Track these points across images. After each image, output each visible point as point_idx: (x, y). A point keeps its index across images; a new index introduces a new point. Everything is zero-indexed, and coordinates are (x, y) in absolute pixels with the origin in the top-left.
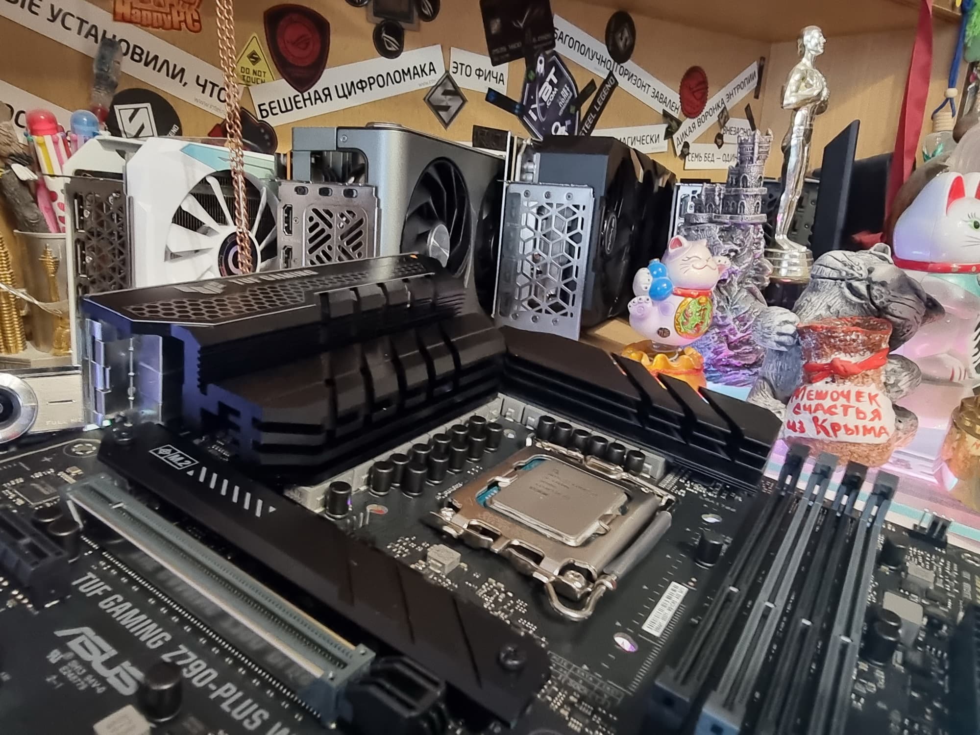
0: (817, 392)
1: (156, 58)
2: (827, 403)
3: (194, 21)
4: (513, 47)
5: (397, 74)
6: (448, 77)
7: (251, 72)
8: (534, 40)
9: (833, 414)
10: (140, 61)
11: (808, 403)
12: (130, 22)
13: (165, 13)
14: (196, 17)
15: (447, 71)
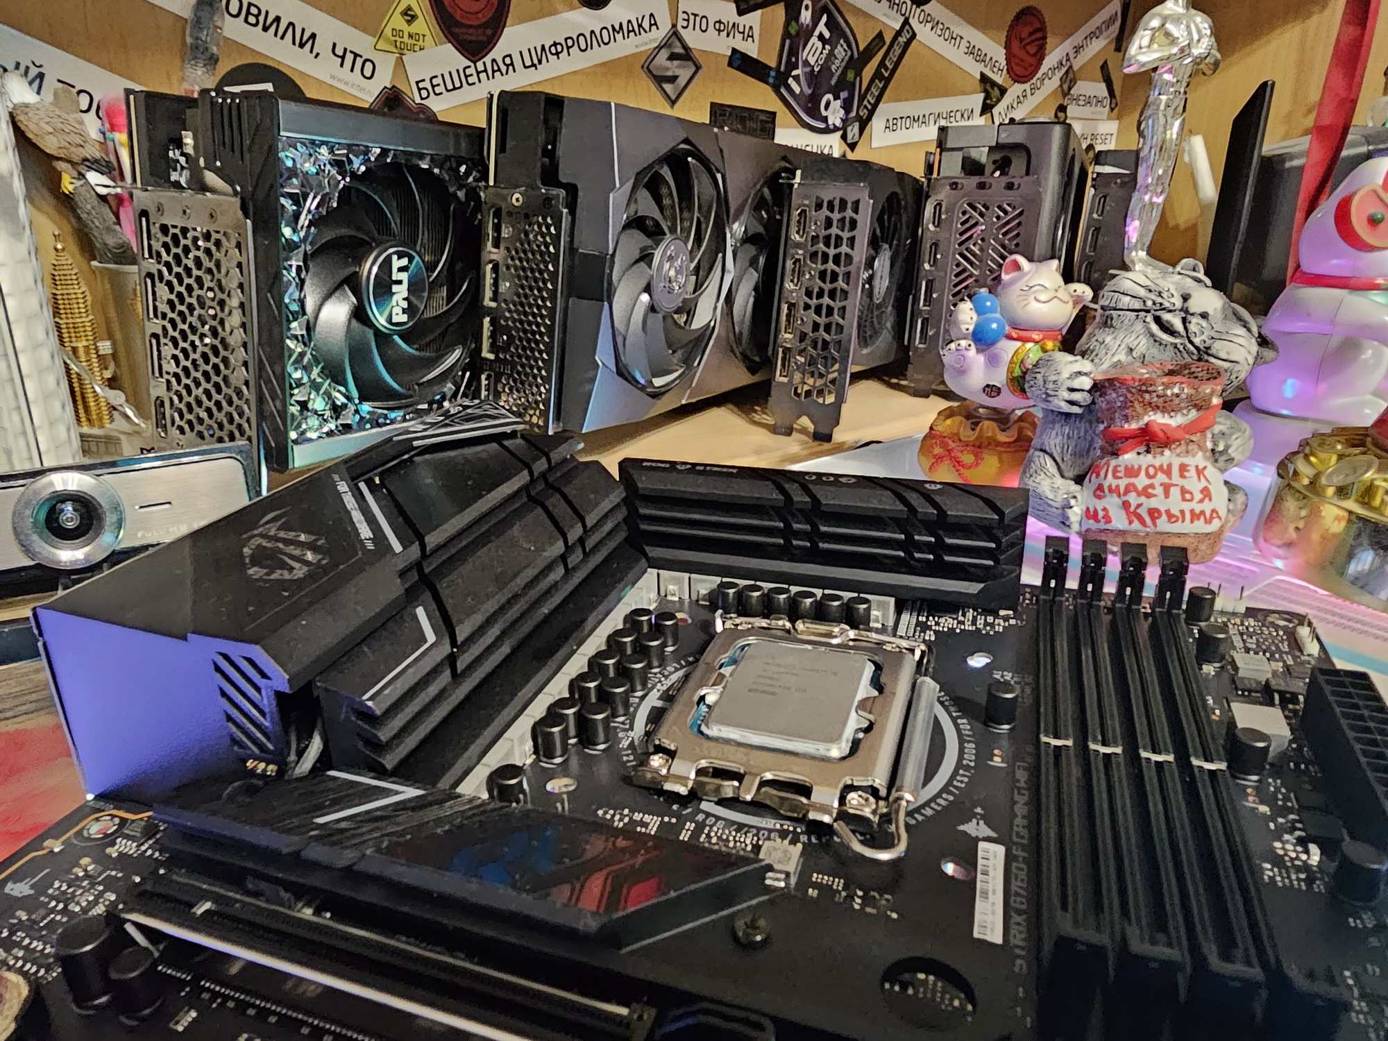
0: (1126, 467)
1: (278, 19)
2: (1141, 481)
5: (605, 32)
6: (675, 34)
7: (406, 35)
9: (1149, 496)
10: (256, 25)
11: (1114, 483)
15: (674, 26)
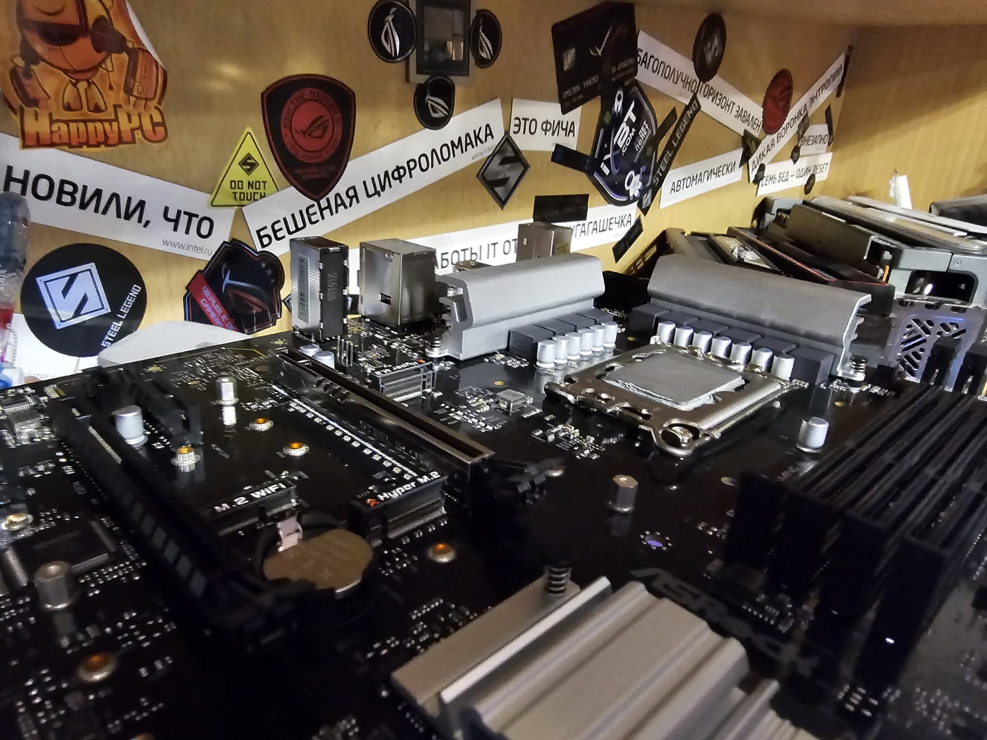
1: (98, 193)
3: (154, 125)
4: (588, 83)
5: (445, 149)
6: (507, 140)
7: (246, 185)
8: (614, 70)
10: (73, 202)
12: (52, 145)
13: (106, 121)
14: (157, 118)
15: (507, 133)
